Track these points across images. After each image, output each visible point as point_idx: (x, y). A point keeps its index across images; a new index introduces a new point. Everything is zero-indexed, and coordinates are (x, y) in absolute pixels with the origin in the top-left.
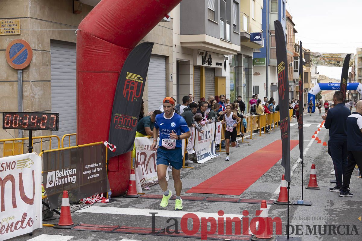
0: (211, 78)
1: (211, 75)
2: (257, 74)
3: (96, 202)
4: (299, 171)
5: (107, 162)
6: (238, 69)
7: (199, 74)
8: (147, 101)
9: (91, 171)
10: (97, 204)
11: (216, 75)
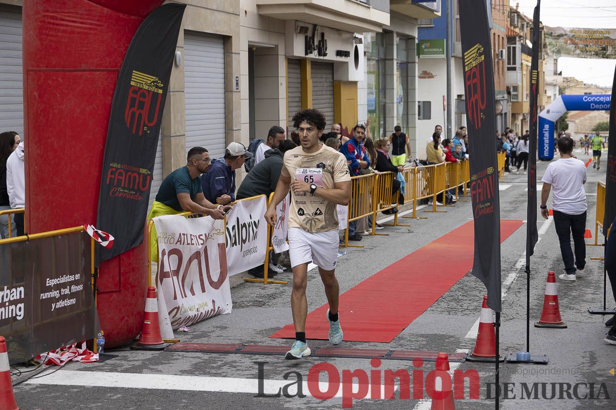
0: (326, 84)
1: (325, 79)
2: (427, 76)
3: (71, 361)
4: (520, 289)
5: (93, 272)
6: (385, 64)
7: (299, 76)
8: (184, 135)
9: (60, 293)
10: (72, 365)
11: (336, 77)
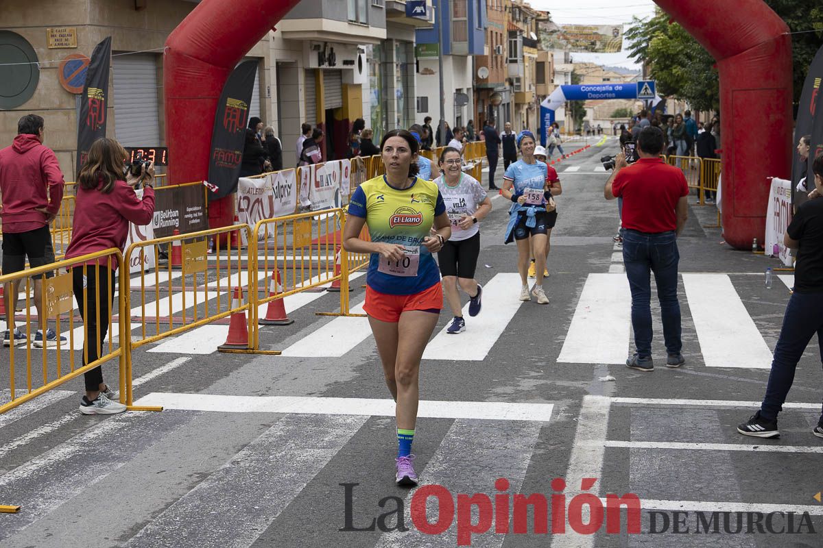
0: (335, 88)
1: (334, 83)
6: (386, 67)
11: (343, 81)
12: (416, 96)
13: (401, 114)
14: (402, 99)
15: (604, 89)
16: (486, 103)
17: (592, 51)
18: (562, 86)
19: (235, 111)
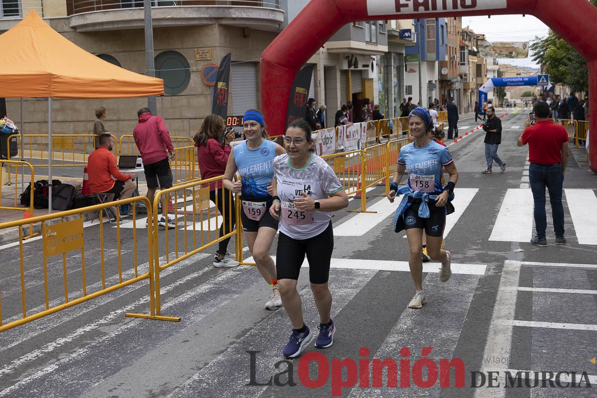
0: (358, 81)
1: (357, 78)
2: (412, 71)
6: (388, 68)
11: (363, 77)
12: (405, 85)
13: (396, 96)
14: (397, 87)
15: (517, 80)
16: (446, 89)
17: (510, 58)
18: (492, 79)
19: (300, 95)
